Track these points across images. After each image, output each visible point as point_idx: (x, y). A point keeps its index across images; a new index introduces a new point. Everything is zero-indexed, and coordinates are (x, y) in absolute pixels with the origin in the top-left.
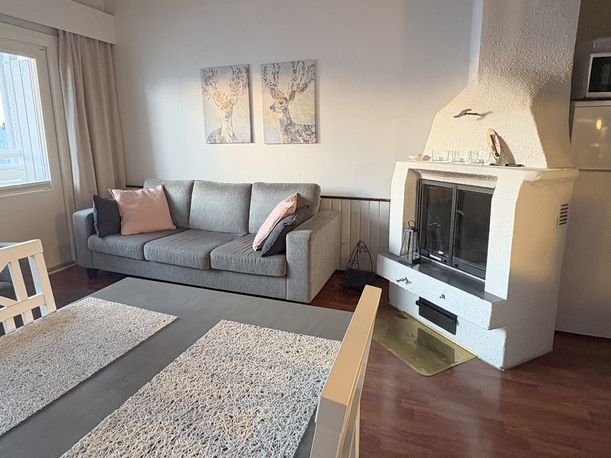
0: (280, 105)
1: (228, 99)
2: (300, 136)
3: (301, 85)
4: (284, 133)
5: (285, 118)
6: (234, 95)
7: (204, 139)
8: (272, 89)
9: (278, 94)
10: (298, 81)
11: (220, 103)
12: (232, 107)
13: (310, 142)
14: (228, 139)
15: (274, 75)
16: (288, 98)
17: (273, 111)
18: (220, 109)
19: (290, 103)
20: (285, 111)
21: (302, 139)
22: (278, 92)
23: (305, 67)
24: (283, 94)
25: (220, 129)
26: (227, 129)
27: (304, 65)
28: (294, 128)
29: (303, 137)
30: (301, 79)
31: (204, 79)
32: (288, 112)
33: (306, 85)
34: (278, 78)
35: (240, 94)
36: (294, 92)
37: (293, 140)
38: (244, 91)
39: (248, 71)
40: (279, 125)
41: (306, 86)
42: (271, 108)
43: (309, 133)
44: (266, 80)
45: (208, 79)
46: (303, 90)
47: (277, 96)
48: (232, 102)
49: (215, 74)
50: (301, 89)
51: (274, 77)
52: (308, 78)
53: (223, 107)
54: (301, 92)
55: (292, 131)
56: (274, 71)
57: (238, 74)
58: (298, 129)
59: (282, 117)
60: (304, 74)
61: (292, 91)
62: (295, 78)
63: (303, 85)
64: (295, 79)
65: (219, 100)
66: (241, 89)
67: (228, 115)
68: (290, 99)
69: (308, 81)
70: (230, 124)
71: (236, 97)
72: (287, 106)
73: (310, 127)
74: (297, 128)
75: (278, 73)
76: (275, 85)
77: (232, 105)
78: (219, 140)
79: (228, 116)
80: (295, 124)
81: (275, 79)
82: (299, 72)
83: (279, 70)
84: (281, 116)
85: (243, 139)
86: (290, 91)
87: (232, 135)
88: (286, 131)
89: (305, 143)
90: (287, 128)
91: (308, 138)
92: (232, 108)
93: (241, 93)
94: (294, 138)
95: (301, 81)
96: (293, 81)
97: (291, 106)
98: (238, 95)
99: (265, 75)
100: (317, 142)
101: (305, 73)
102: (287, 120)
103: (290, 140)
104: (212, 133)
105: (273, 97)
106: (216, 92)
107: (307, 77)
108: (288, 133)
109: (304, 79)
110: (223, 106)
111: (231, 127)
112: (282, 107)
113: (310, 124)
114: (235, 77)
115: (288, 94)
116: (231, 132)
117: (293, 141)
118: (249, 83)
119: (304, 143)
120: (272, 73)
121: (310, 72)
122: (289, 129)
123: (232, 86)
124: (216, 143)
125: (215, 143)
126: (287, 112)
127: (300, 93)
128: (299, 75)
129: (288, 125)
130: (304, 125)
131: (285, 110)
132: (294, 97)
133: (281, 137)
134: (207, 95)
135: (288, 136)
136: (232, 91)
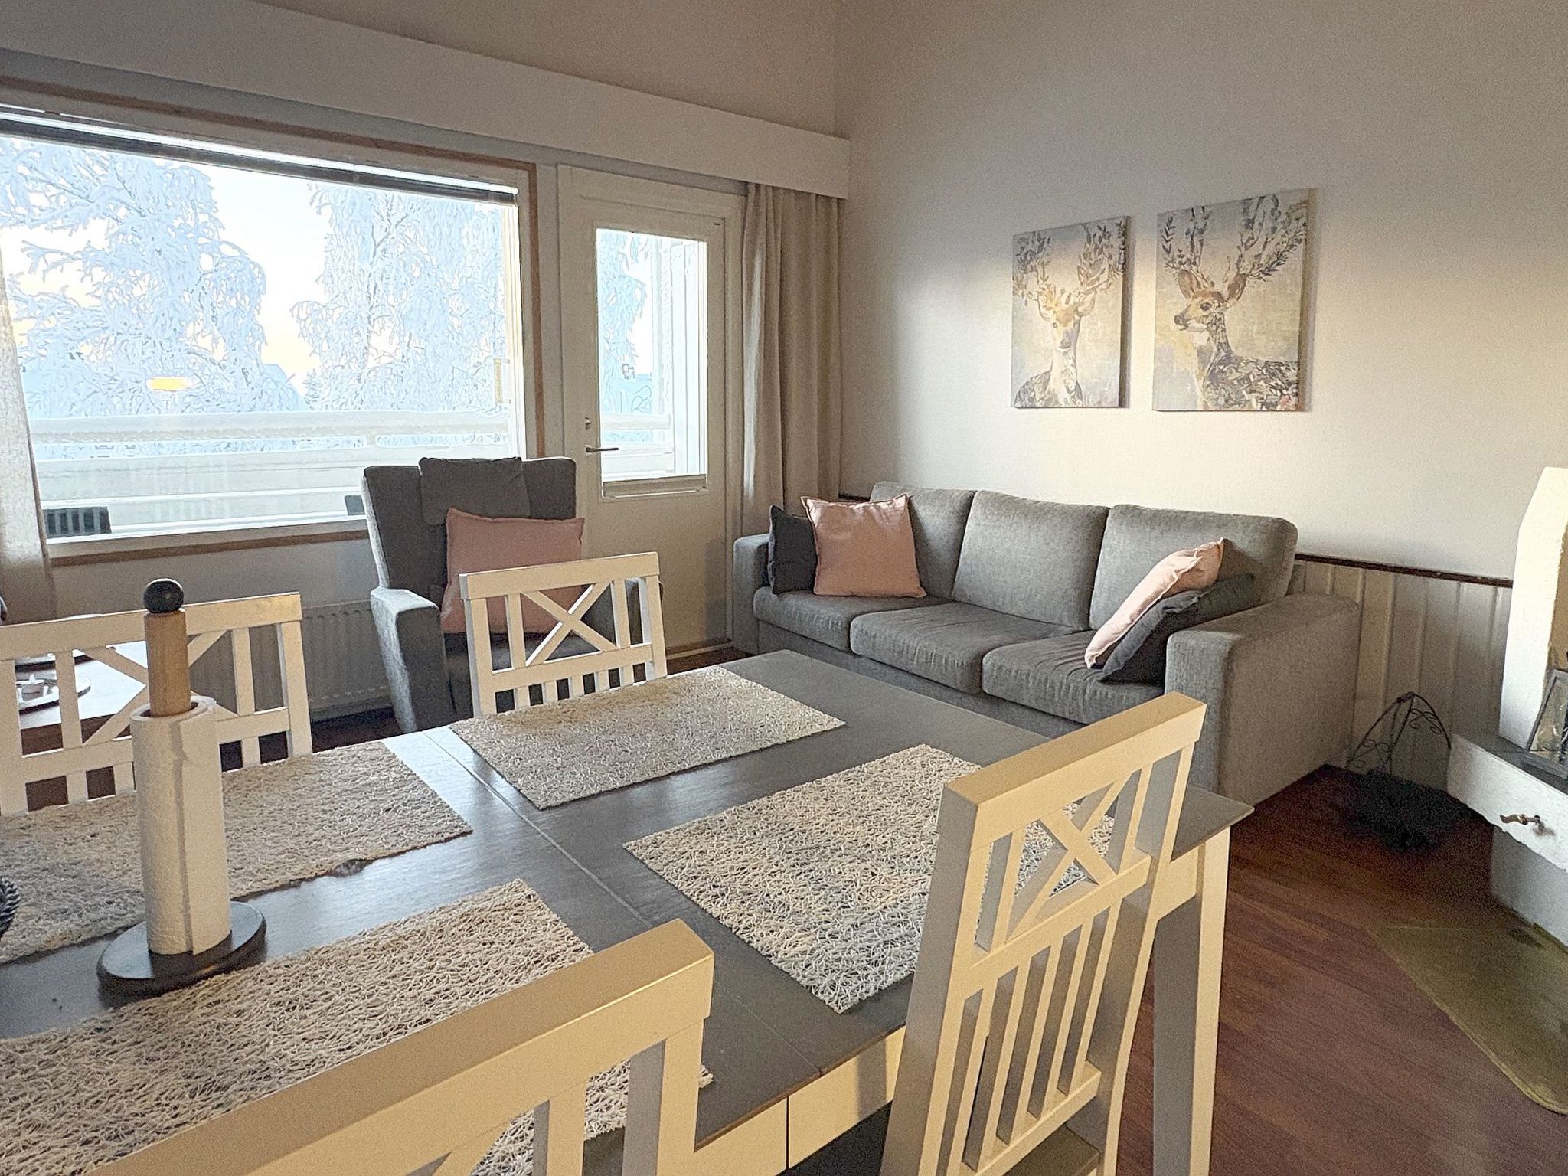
0: (1201, 312)
1: (1071, 302)
2: (1251, 391)
3: (1263, 257)
4: (1208, 383)
5: (1214, 346)
6: (1086, 293)
7: (1007, 395)
8: (1184, 273)
9: (1198, 284)
10: (1257, 248)
11: (1052, 311)
12: (1080, 321)
13: (1278, 408)
14: (1063, 397)
15: (1192, 236)
16: (1225, 293)
17: (1182, 327)
18: (1050, 326)
19: (1228, 305)
20: (1214, 328)
21: (1256, 398)
22: (1199, 279)
23: (1279, 209)
24: (1213, 284)
25: (1046, 373)
26: (1062, 372)
27: (1277, 206)
28: (1237, 369)
29: (1261, 393)
30: (1266, 243)
31: (1018, 258)
32: (1224, 330)
33: (1280, 258)
34: (1202, 245)
35: (1101, 290)
36: (1244, 277)
37: (1230, 402)
38: (1111, 280)
39: (1125, 231)
40: (1196, 362)
41: (1278, 259)
42: (1176, 321)
43: (1279, 382)
44: (1168, 253)
45: (1029, 258)
46: (1268, 271)
47: (1196, 290)
48: (1080, 309)
49: (1045, 246)
50: (1263, 269)
51: (1192, 243)
52: (1285, 239)
53: (1057, 322)
54: (1261, 275)
55: (1230, 378)
56: (1192, 228)
57: (1100, 241)
58: (1247, 372)
59: (1204, 342)
60: (1274, 230)
61: (1238, 274)
62: (1248, 241)
63: (1270, 258)
64: (1248, 244)
65: (1049, 305)
66: (1104, 277)
67: (1067, 340)
68: (1232, 295)
69: (1285, 245)
70: (1071, 362)
71: (1089, 297)
72: (1221, 314)
73: (1282, 368)
74: (1244, 371)
75: (1202, 232)
76: (1193, 261)
77: (1081, 317)
78: (1042, 399)
79: (1069, 343)
80: (1239, 360)
81: (1193, 246)
82: (1261, 224)
83: (1206, 224)
84: (1202, 338)
85: (1099, 399)
86: (1232, 275)
87: (1073, 389)
88: (1214, 377)
89: (1264, 409)
90: (1217, 370)
91: (1273, 396)
92: (1078, 323)
93: (1104, 286)
94: (1233, 396)
95: (1264, 247)
96: (1243, 248)
97: (1233, 316)
98: (1096, 292)
99: (1167, 239)
100: (1299, 408)
101: (1280, 226)
102: (1219, 350)
103: (1221, 401)
104: (1027, 383)
105: (1184, 292)
106: (1045, 287)
107: (1283, 236)
108: (1218, 382)
109: (1274, 242)
110: (1057, 319)
111: (1073, 370)
112: (1207, 316)
114: (1091, 247)
115: (1227, 284)
116: (1071, 381)
117: (1230, 404)
118: (1125, 259)
119: (1261, 410)
120: (1187, 234)
121: (1294, 223)
122: (1222, 371)
123: (1082, 271)
124: (1035, 407)
125: (1031, 407)
126: (1220, 329)
127: (1260, 278)
128: (1260, 235)
129: (1221, 362)
130: (1266, 362)
131: (1215, 324)
132: (1243, 289)
133: (1199, 393)
134: (1023, 295)
135: (1217, 392)
136: (1082, 284)
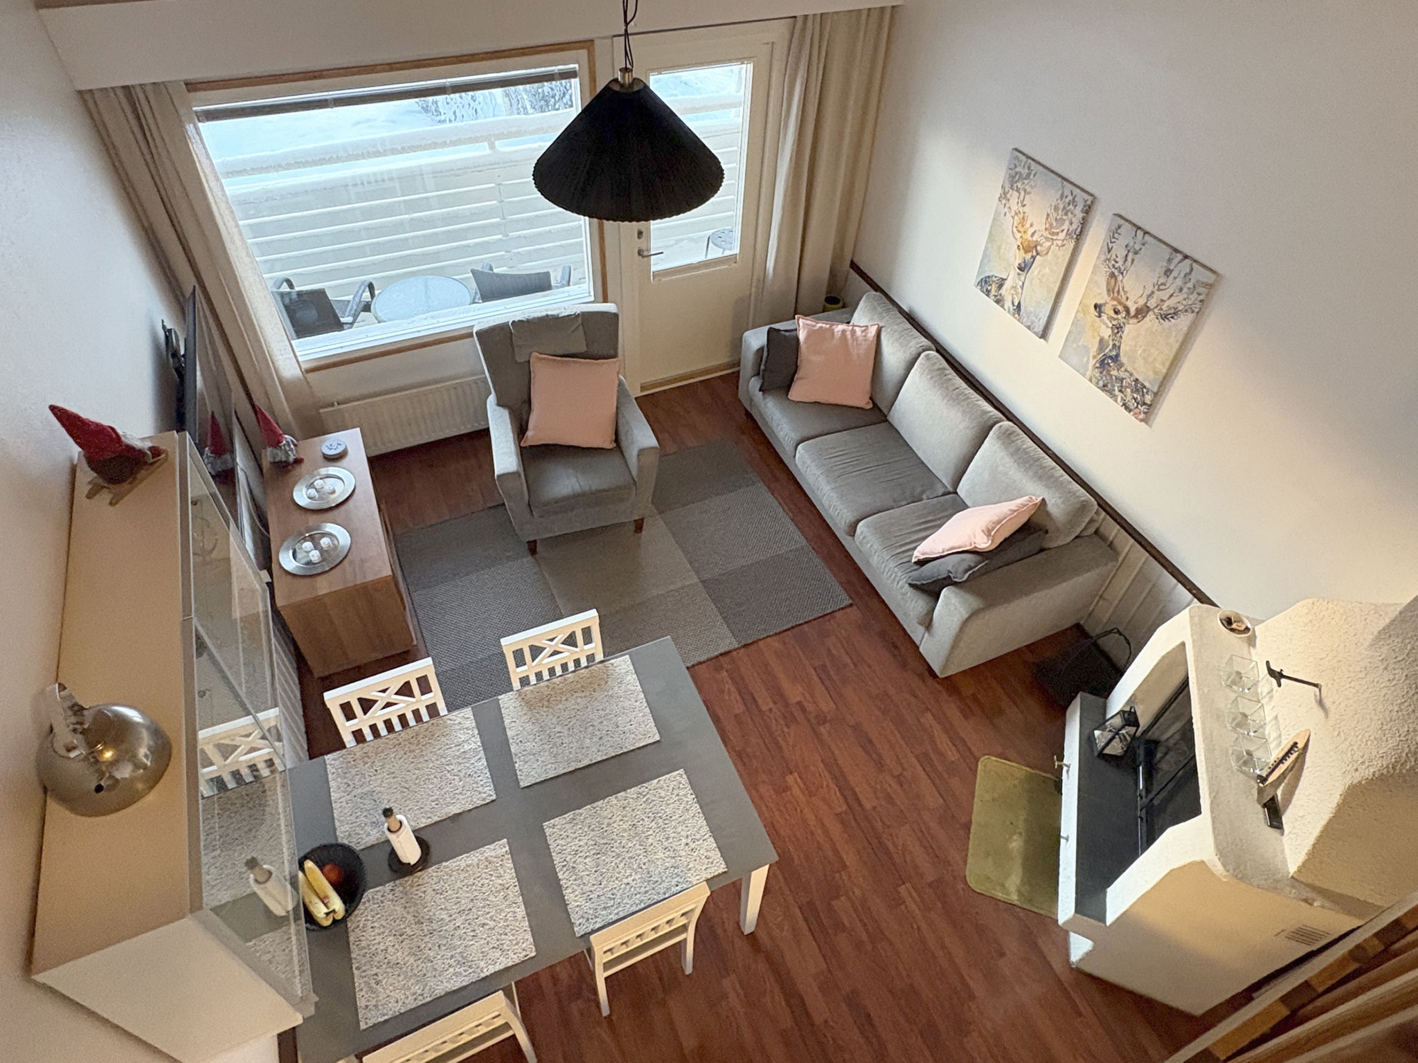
0: (1113, 314)
1: (1035, 238)
2: (1121, 391)
3: (1166, 304)
5: (1111, 343)
6: (1047, 239)
8: (1112, 275)
9: (1119, 291)
10: (1164, 295)
11: (1020, 234)
13: (1132, 413)
14: (1008, 304)
15: (1129, 251)
16: (1133, 312)
17: (1097, 314)
18: (1016, 245)
19: (1131, 322)
20: (1116, 331)
21: (1122, 397)
22: (1121, 289)
23: (1190, 277)
24: (1127, 298)
25: (1003, 279)
26: (1013, 287)
27: (1190, 273)
28: (1118, 370)
29: (1126, 396)
30: (1172, 295)
31: (1010, 171)
32: (1121, 337)
33: (1175, 313)
34: (1132, 263)
35: (1057, 245)
36: (1148, 309)
37: (1106, 387)
39: (1088, 210)
40: (1096, 345)
41: (1174, 313)
42: (1096, 306)
43: (1139, 398)
44: (1109, 251)
45: (1017, 178)
46: (1165, 317)
48: (1039, 248)
49: (1032, 176)
50: (1162, 312)
51: (1127, 256)
52: (1184, 302)
53: (1021, 246)
54: (1159, 317)
55: (1112, 373)
56: (1131, 244)
57: (1069, 205)
58: (1124, 377)
59: (1106, 336)
60: (1181, 290)
61: (1145, 305)
62: (1162, 284)
63: (1170, 309)
64: (1161, 287)
65: (1019, 228)
66: (1062, 236)
67: (1023, 265)
68: (1136, 316)
69: (1183, 307)
70: (1021, 284)
71: (1048, 244)
72: (1124, 324)
74: (1122, 374)
75: (1136, 253)
76: (1122, 271)
77: (1037, 254)
78: (995, 296)
79: (1024, 268)
80: (1121, 365)
81: (1126, 260)
82: (1175, 278)
83: (1141, 249)
84: (1106, 333)
85: (1030, 323)
86: (1141, 302)
87: (1016, 304)
88: (1103, 364)
89: (1123, 407)
90: (1106, 361)
91: (1132, 404)
92: (1034, 258)
93: (1060, 243)
94: (1109, 385)
95: (1170, 298)
96: (1156, 287)
97: (1130, 329)
98: (1053, 244)
99: (1113, 240)
100: (1144, 420)
101: (1185, 290)
102: (1113, 348)
103: (1101, 383)
104: (989, 277)
105: (1108, 291)
106: (1021, 211)
107: (1185, 299)
108: (1103, 370)
109: (1177, 299)
110: (1022, 244)
111: (1020, 290)
112: (1115, 319)
113: (1147, 384)
114: (1061, 206)
115: (1136, 306)
116: (1016, 298)
117: (1105, 390)
119: (1121, 407)
120: (1126, 246)
121: (1195, 295)
123: (1049, 219)
124: (990, 297)
125: (987, 295)
127: (1157, 318)
130: (1137, 380)
132: (1144, 317)
133: (1091, 367)
134: (1005, 205)
135: (1101, 375)
136: (1046, 229)
